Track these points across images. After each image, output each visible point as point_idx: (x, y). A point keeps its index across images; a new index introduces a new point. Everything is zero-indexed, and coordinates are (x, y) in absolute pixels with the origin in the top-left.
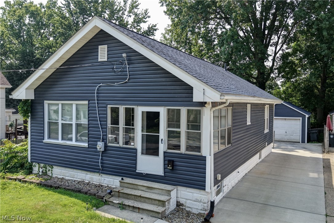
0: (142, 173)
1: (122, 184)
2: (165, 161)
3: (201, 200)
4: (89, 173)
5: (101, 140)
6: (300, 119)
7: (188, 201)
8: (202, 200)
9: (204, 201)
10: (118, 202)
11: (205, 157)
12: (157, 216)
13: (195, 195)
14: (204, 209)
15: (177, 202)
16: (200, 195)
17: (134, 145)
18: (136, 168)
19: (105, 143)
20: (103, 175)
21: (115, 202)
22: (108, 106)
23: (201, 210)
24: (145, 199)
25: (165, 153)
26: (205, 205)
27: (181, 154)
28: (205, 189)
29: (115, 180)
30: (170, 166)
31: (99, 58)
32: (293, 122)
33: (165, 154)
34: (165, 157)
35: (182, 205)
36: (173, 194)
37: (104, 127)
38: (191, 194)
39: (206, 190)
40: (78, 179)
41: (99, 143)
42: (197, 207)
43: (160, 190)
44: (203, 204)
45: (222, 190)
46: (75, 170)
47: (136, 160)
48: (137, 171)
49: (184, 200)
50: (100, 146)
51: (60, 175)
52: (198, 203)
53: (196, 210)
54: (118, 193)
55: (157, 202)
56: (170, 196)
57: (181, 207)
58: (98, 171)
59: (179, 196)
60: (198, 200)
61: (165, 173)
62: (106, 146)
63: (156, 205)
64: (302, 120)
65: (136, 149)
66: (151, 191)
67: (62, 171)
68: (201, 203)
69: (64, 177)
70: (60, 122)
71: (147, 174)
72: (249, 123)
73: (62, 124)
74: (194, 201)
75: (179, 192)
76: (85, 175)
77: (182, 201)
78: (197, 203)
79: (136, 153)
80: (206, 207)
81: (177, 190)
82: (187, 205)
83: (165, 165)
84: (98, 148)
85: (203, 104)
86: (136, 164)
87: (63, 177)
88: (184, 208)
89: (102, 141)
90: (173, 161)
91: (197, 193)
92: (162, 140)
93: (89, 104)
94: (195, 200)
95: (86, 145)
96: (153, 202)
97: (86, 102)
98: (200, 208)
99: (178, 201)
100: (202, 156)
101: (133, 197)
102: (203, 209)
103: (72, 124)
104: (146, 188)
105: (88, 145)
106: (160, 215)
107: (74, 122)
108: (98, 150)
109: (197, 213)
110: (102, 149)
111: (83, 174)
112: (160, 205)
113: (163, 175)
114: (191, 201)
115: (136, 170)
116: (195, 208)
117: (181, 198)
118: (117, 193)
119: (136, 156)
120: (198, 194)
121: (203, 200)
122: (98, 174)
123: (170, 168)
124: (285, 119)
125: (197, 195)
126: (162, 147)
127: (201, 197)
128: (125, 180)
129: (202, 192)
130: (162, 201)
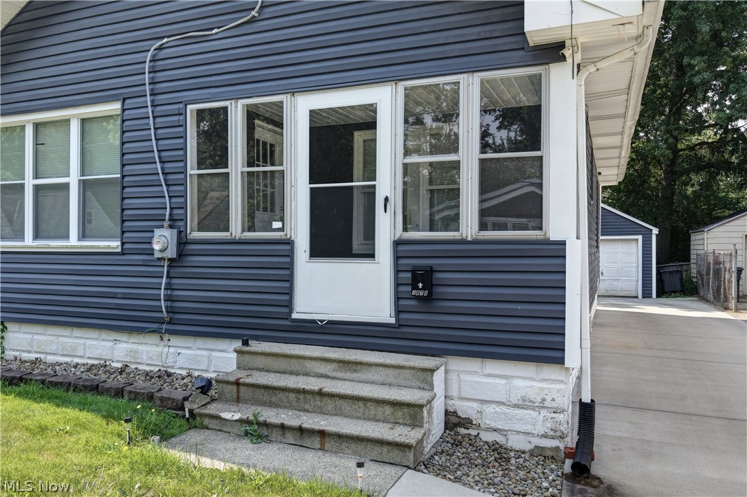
0: (314, 321)
1: (247, 358)
2: (397, 271)
3: (544, 400)
4: (123, 337)
5: (166, 224)
6: (637, 239)
7: (489, 409)
8: (549, 399)
9: (554, 405)
10: (237, 416)
11: (563, 243)
13: (518, 383)
14: (558, 434)
15: (446, 413)
16: (539, 385)
17: (282, 229)
18: (289, 305)
19: (180, 232)
20: (176, 341)
21: (226, 415)
22: (189, 107)
23: (545, 436)
24: (339, 402)
25: (397, 243)
26: (561, 417)
27: (463, 242)
28: (560, 361)
29: (214, 354)
30: (420, 285)
32: (620, 248)
33: (401, 248)
34: (397, 257)
35: (467, 423)
36: (438, 378)
38: (503, 381)
39: (567, 364)
40: (89, 358)
41: (158, 232)
42: (528, 428)
43: (390, 371)
44: (553, 415)
46: (77, 332)
47: (290, 279)
48: (294, 316)
49: (475, 405)
50: (163, 241)
51: (29, 352)
52: (530, 412)
53: (522, 437)
54: (235, 388)
55: (388, 410)
56: (432, 388)
57: (462, 431)
58: (155, 326)
59: (454, 392)
60: (531, 401)
61: (398, 311)
62: (182, 242)
63: (383, 422)
64: (643, 241)
65: (289, 243)
66: (355, 376)
67: (36, 337)
68: (544, 412)
69: (42, 356)
70: (29, 182)
71: (330, 322)
73: (38, 189)
74: (516, 406)
75: (453, 377)
76: (109, 344)
77: (466, 409)
78: (525, 411)
79: (291, 255)
80: (565, 426)
81: (446, 372)
82: (488, 421)
83: (397, 285)
84: (157, 247)
86: (290, 292)
87: (38, 356)
88: (473, 432)
89: (171, 227)
90: (430, 271)
91: (524, 378)
92: (386, 199)
93: (124, 110)
94: (520, 402)
95: (114, 245)
96: (372, 410)
97: (115, 107)
98: (540, 429)
99: (451, 409)
100: (548, 242)
101: (292, 396)
102: (552, 433)
103: (66, 187)
104: (333, 366)
105: (123, 244)
106: (411, 456)
107: (73, 179)
108: (157, 255)
109: (528, 447)
110: (171, 253)
111: (103, 343)
112: (401, 421)
113: (393, 321)
114: (504, 408)
115: (291, 311)
116: (519, 432)
117: (461, 399)
118: (230, 387)
119: (290, 267)
120: (531, 379)
121: (553, 400)
122: (154, 339)
123: (421, 293)
125: (527, 383)
126: (387, 228)
127: (541, 389)
128: (256, 346)
129: (550, 371)
130: (409, 405)
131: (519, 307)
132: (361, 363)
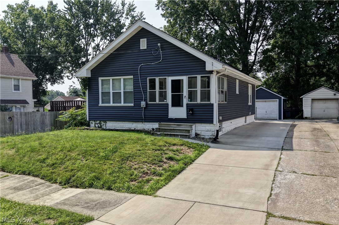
0: (172, 118)
1: (160, 125)
2: (187, 109)
4: (134, 123)
5: (143, 100)
6: (277, 101)
7: (202, 132)
10: (160, 133)
11: (213, 104)
15: (195, 133)
17: (166, 102)
18: (168, 116)
19: (146, 102)
20: (146, 123)
21: (158, 133)
22: (148, 78)
23: (211, 136)
24: (177, 131)
25: (187, 104)
26: (213, 132)
27: (198, 104)
28: (213, 123)
29: (153, 125)
31: (141, 47)
32: (272, 103)
33: (188, 105)
34: (187, 107)
35: (199, 135)
36: (194, 127)
37: (145, 92)
38: (204, 127)
39: (214, 124)
40: (126, 128)
41: (142, 102)
42: (208, 135)
43: (185, 126)
45: (222, 130)
46: (124, 123)
47: (168, 111)
48: (169, 118)
49: (200, 131)
50: (143, 104)
51: (112, 127)
54: (159, 130)
55: (185, 131)
56: (192, 128)
58: (141, 121)
59: (197, 130)
60: (209, 130)
61: (187, 116)
62: (147, 104)
63: (184, 133)
64: (279, 101)
65: (168, 104)
66: (180, 127)
67: (114, 124)
68: (211, 132)
69: (115, 128)
70: (111, 91)
71: (175, 118)
72: (237, 93)
73: (113, 93)
74: (206, 131)
75: (196, 127)
76: (131, 125)
77: (198, 132)
78: (208, 132)
79: (168, 106)
80: (214, 134)
82: (202, 134)
83: (187, 111)
84: (142, 105)
85: (211, 72)
86: (168, 113)
89: (144, 101)
90: (192, 109)
92: (185, 96)
93: (134, 78)
95: (132, 105)
96: (182, 131)
97: (132, 77)
100: (211, 104)
101: (169, 130)
103: (121, 92)
104: (176, 125)
105: (134, 104)
106: (188, 137)
107: (122, 91)
108: (142, 107)
109: (208, 138)
110: (145, 106)
111: (129, 125)
112: (187, 133)
113: (186, 118)
115: (168, 117)
118: (158, 129)
119: (168, 109)
121: (212, 130)
122: (141, 123)
123: (191, 113)
124: (265, 101)
125: (208, 127)
126: (185, 101)
127: (210, 128)
128: (162, 123)
129: (211, 125)
130: (188, 130)
131: (207, 115)
132: (180, 125)
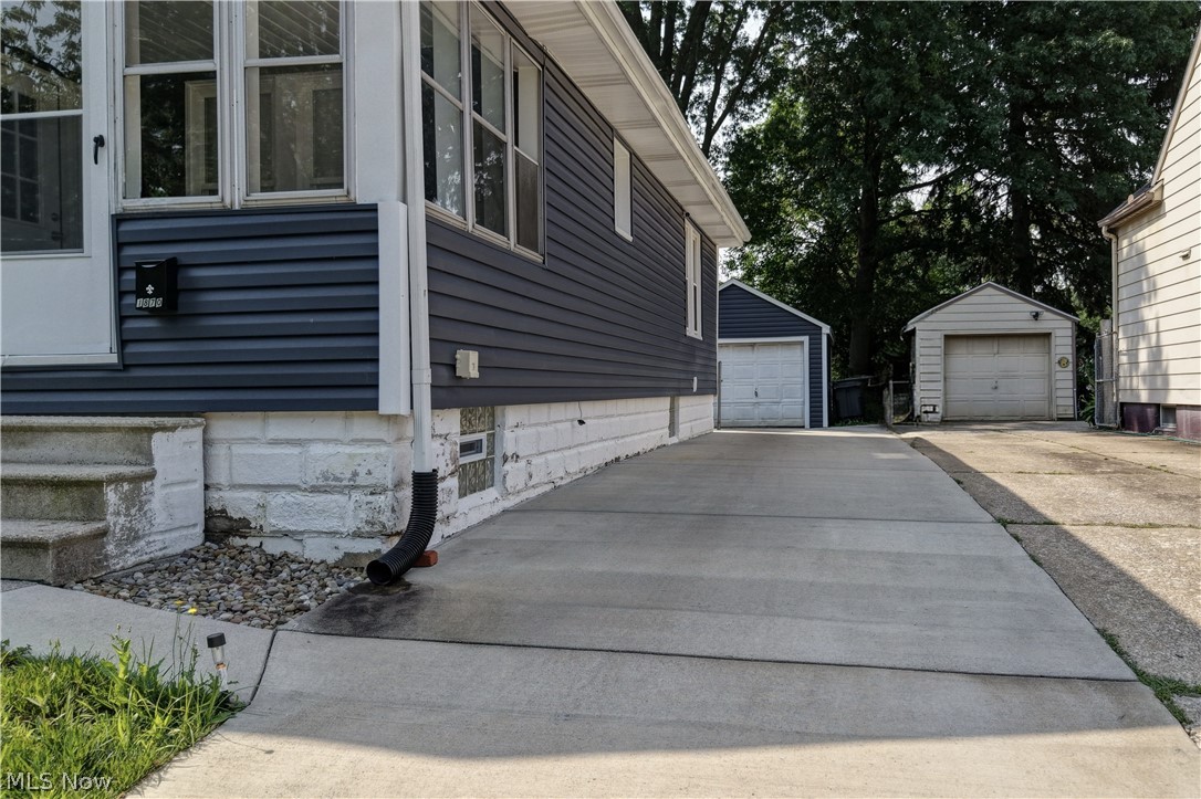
2: (119, 270)
3: (355, 474)
6: (802, 343)
7: (277, 500)
8: (362, 471)
9: (370, 481)
11: (375, 207)
12: (27, 572)
13: (317, 450)
14: (377, 528)
15: (209, 514)
16: (349, 450)
23: (357, 535)
25: (118, 220)
26: (381, 500)
27: (225, 212)
28: (372, 405)
30: (150, 289)
32: (781, 355)
33: (125, 227)
34: (119, 246)
35: (241, 527)
36: (175, 446)
38: (296, 450)
39: (384, 408)
42: (334, 524)
43: (82, 439)
44: (370, 498)
45: (498, 478)
49: (254, 495)
52: (336, 497)
53: (324, 540)
55: (47, 496)
56: (150, 460)
57: (237, 541)
59: (220, 476)
60: (337, 479)
61: (123, 343)
63: (40, 519)
64: (810, 344)
68: (356, 495)
71: (8, 370)
74: (315, 490)
75: (219, 451)
77: (239, 504)
78: (329, 497)
80: (389, 514)
81: (207, 443)
82: (274, 522)
83: (120, 294)
88: (254, 542)
91: (326, 441)
92: (100, 141)
94: (320, 482)
98: (350, 525)
99: (217, 506)
100: (351, 208)
102: (367, 529)
106: (49, 562)
109: (333, 556)
112: (68, 514)
113: (113, 359)
114: (299, 496)
116: (320, 533)
117: (233, 487)
120: (336, 441)
121: (369, 473)
123: (152, 303)
125: (331, 449)
126: (103, 190)
127: (351, 456)
129: (362, 425)
130: (79, 484)
131: (311, 319)
